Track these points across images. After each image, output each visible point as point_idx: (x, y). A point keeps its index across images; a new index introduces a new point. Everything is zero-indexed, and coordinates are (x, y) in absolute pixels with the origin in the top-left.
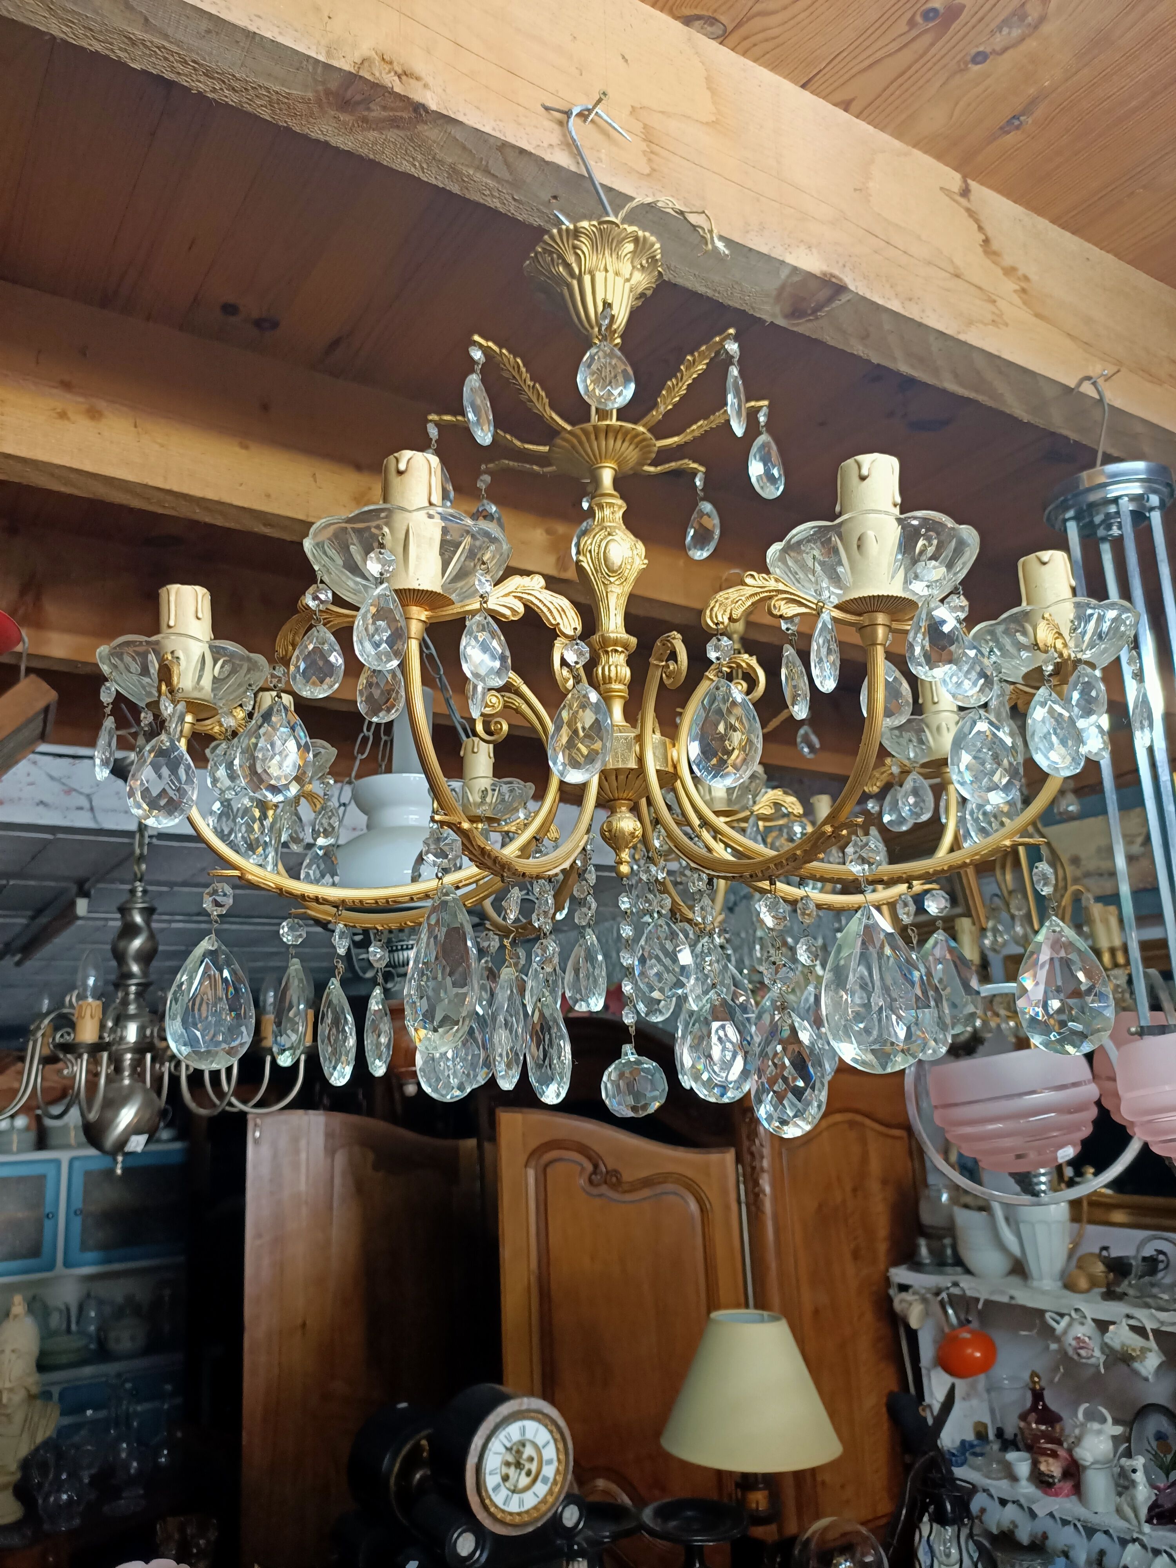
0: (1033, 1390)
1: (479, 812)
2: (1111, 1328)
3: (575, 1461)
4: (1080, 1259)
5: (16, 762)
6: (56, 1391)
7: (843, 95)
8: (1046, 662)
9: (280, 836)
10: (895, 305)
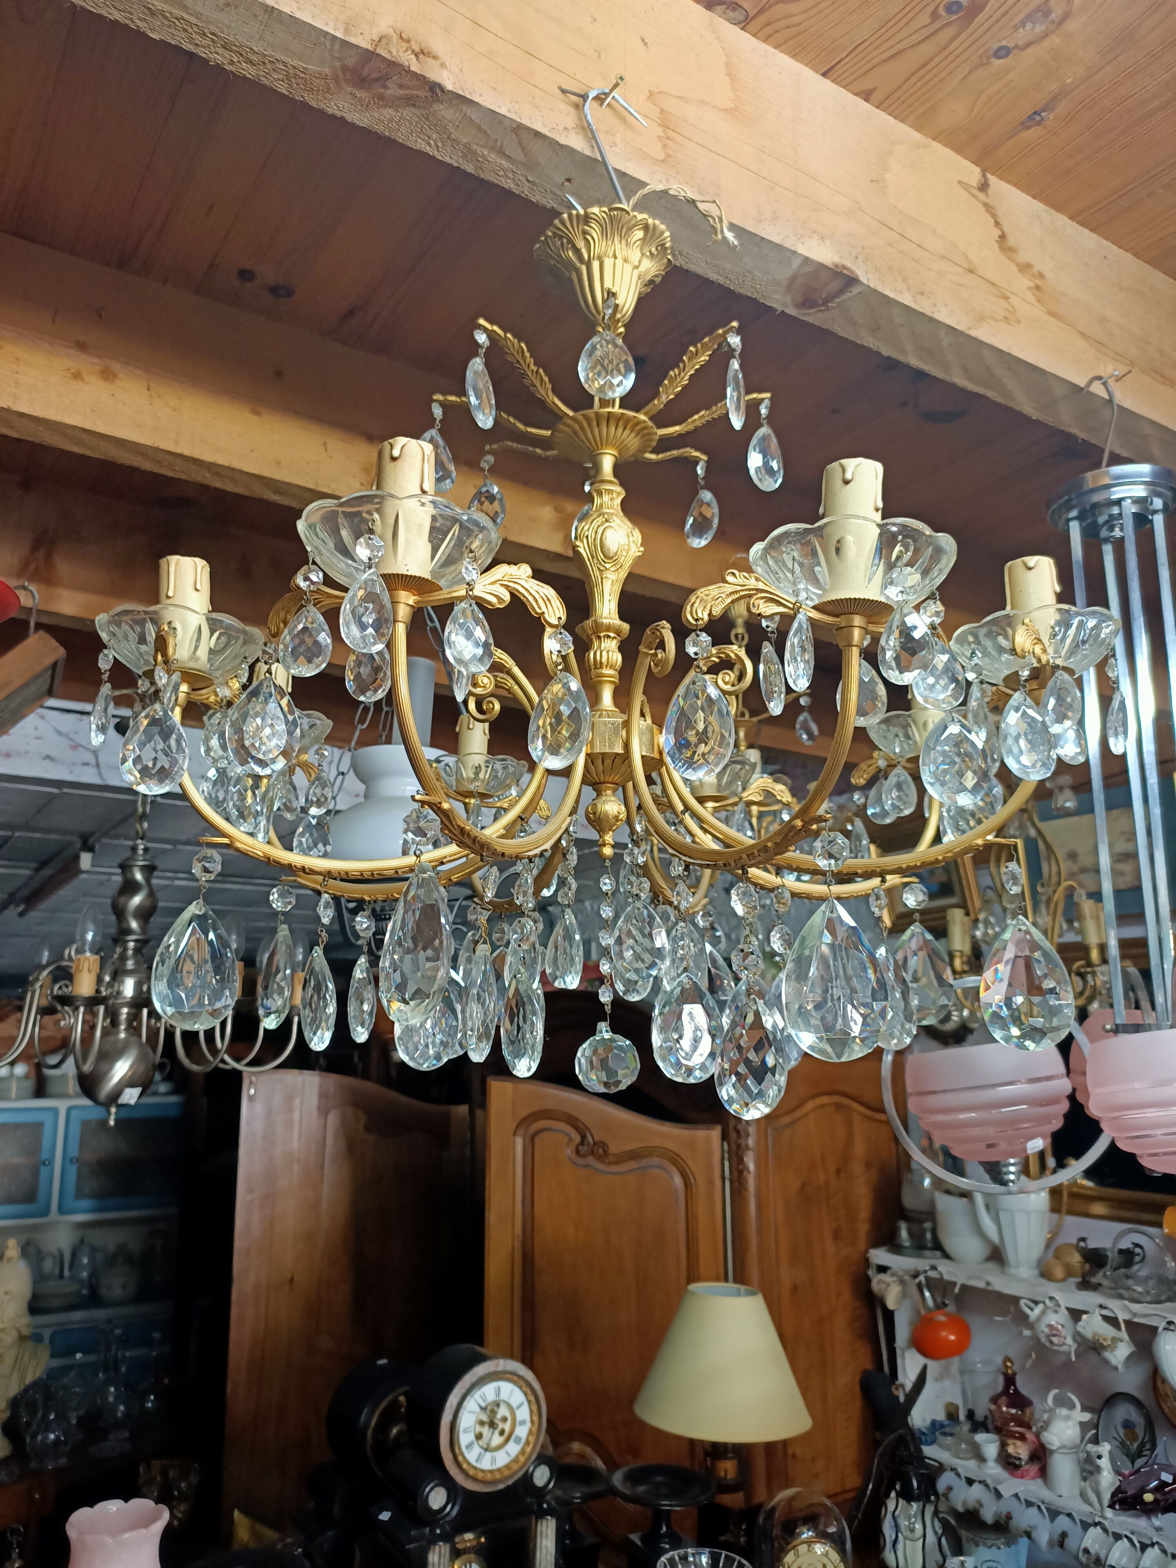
0: (1006, 1375)
1: (472, 787)
2: (1084, 1317)
3: (549, 1421)
4: (1057, 1249)
5: (23, 716)
6: (47, 1334)
7: (865, 84)
8: (1023, 668)
9: (272, 805)
10: (906, 299)
